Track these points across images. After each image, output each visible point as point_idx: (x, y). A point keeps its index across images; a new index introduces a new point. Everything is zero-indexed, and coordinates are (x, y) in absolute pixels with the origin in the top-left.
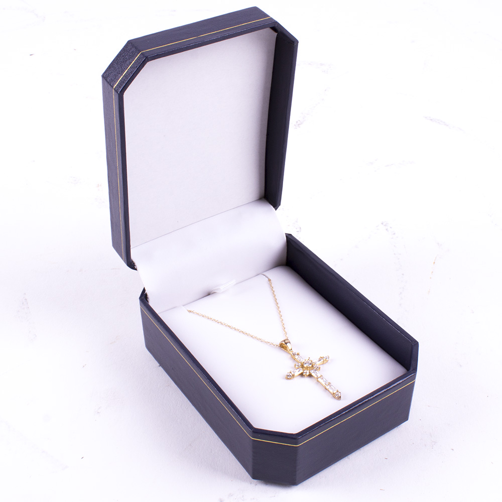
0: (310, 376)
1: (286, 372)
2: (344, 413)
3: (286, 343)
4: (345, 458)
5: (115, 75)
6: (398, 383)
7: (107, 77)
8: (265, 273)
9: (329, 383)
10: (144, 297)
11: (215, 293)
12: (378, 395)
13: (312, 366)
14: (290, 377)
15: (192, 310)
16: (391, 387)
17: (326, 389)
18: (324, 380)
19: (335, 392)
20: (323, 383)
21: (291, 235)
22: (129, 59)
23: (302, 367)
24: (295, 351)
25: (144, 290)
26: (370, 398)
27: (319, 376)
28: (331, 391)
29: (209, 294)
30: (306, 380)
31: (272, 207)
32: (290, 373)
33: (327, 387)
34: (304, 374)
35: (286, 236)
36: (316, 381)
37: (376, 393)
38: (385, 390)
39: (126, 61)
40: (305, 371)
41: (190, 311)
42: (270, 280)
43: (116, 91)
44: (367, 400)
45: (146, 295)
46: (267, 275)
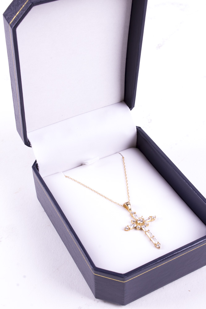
0: (141, 229)
1: (125, 225)
2: (159, 261)
3: (127, 205)
4: (161, 288)
5: (11, 15)
6: (200, 242)
7: (6, 16)
8: (121, 153)
9: (154, 236)
10: (35, 167)
11: (85, 164)
12: (184, 250)
13: (143, 222)
14: (127, 229)
15: (68, 176)
16: (195, 244)
17: (151, 240)
18: (150, 233)
19: (156, 243)
20: (149, 236)
21: (140, 127)
22: (21, 4)
23: (136, 223)
24: (133, 210)
25: (36, 161)
26: (178, 252)
27: (147, 230)
28: (154, 242)
29: (82, 165)
30: (138, 232)
31: (128, 108)
32: (128, 226)
33: (152, 239)
34: (137, 228)
35: (137, 129)
36: (145, 234)
37: (183, 249)
38: (190, 247)
39: (19, 5)
40: (138, 226)
41: (66, 177)
42: (123, 158)
43: (11, 26)
44: (176, 253)
45: (37, 164)
46: (122, 154)
